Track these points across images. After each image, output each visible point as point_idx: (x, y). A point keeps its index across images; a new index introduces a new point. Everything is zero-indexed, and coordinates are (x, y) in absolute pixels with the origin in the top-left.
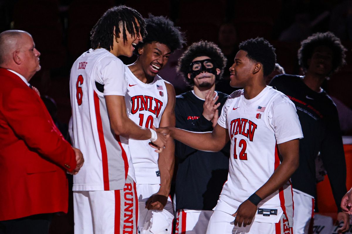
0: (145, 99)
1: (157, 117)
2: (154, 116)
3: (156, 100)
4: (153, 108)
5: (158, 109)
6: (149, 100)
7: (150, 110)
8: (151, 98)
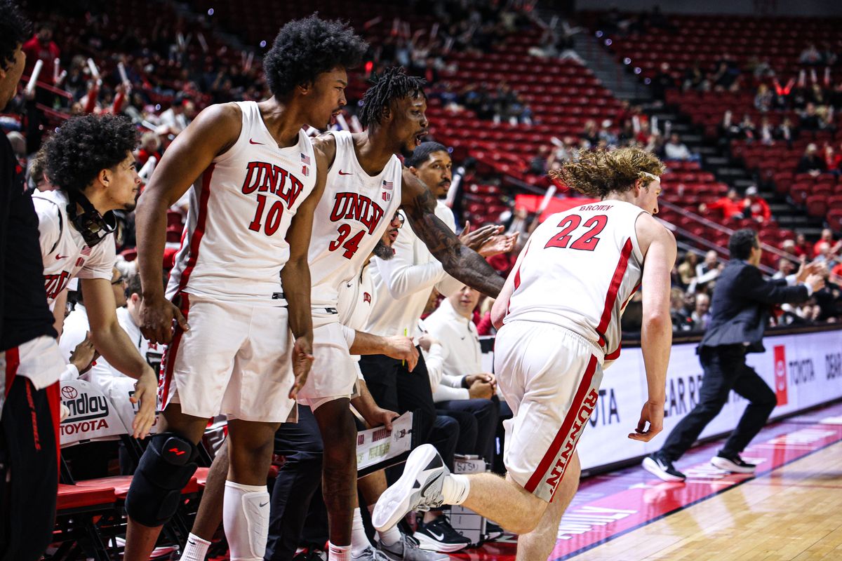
0: (273, 171)
1: (289, 208)
2: (285, 204)
3: (292, 177)
4: (285, 192)
5: (294, 195)
6: (280, 174)
7: (280, 193)
8: (285, 173)
